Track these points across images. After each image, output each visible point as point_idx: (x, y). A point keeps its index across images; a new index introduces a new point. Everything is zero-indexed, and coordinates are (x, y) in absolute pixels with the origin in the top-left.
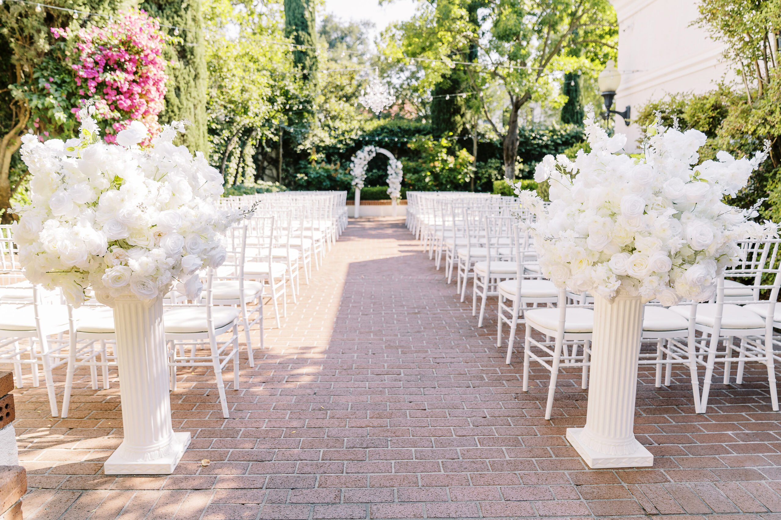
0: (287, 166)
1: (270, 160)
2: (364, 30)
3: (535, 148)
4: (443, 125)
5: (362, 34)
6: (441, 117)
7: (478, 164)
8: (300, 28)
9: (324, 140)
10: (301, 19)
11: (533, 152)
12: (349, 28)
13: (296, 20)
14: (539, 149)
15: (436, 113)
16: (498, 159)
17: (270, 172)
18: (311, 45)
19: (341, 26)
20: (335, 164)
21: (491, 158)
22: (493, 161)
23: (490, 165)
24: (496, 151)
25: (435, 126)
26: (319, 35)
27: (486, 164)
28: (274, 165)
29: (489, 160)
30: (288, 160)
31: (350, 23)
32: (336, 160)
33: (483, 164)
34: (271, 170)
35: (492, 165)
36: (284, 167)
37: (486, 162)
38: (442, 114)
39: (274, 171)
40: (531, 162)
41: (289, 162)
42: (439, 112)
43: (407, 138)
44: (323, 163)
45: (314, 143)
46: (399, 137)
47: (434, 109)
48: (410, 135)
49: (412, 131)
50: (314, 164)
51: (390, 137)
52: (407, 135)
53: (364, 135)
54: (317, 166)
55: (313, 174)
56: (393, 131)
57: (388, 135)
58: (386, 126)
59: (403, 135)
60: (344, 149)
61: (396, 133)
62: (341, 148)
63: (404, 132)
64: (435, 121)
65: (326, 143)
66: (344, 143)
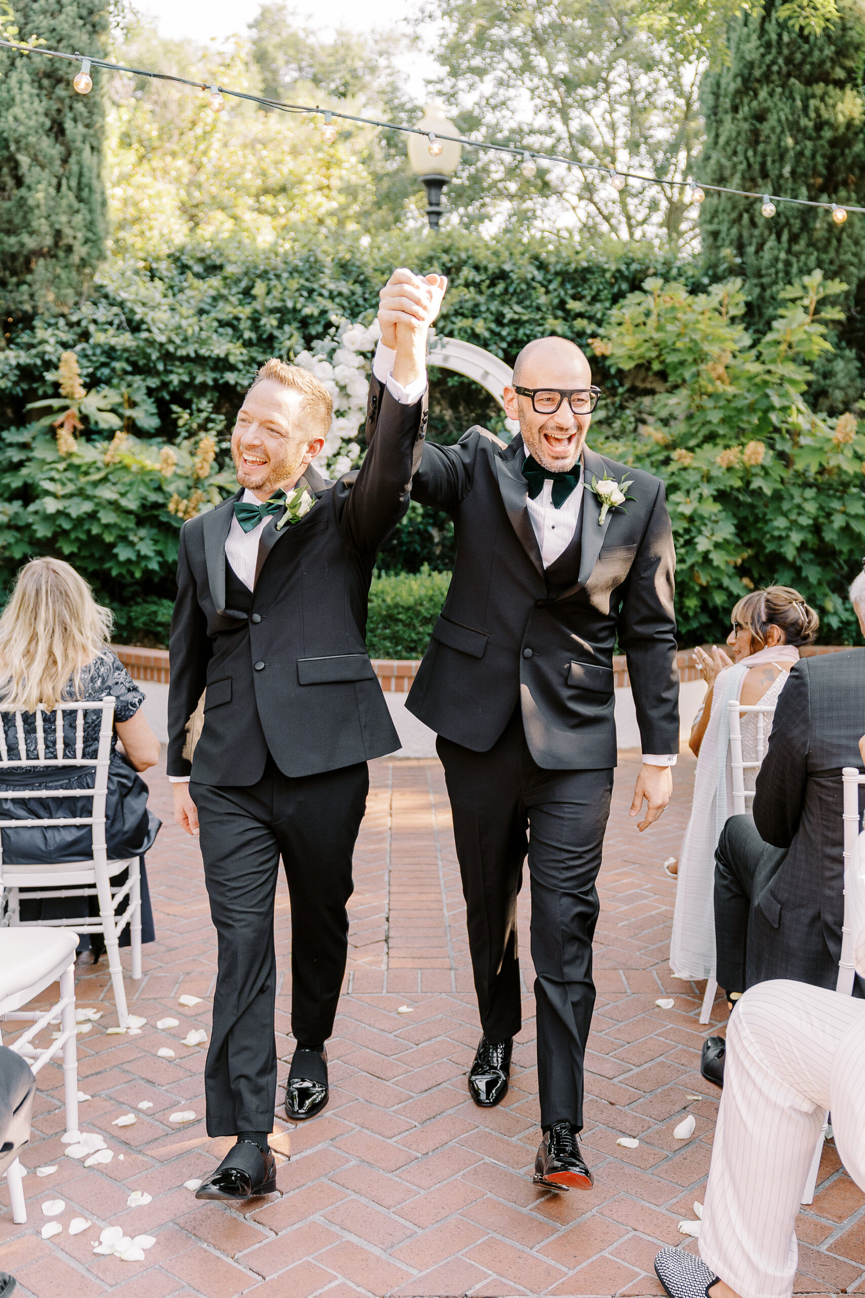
15: (733, 188)
25: (725, 254)
38: (767, 191)
42: (752, 181)
43: (581, 315)
44: (124, 443)
45: (85, 336)
46: (538, 309)
47: (721, 167)
48: (595, 299)
49: (608, 275)
50: (67, 441)
51: (488, 309)
52: (576, 297)
53: (353, 293)
54: (86, 453)
55: (55, 496)
56: (503, 275)
57: (481, 299)
58: (470, 253)
59: (556, 301)
60: (250, 365)
61: (524, 287)
62: (232, 359)
63: (562, 284)
64: (729, 230)
65: (149, 330)
66: (247, 335)
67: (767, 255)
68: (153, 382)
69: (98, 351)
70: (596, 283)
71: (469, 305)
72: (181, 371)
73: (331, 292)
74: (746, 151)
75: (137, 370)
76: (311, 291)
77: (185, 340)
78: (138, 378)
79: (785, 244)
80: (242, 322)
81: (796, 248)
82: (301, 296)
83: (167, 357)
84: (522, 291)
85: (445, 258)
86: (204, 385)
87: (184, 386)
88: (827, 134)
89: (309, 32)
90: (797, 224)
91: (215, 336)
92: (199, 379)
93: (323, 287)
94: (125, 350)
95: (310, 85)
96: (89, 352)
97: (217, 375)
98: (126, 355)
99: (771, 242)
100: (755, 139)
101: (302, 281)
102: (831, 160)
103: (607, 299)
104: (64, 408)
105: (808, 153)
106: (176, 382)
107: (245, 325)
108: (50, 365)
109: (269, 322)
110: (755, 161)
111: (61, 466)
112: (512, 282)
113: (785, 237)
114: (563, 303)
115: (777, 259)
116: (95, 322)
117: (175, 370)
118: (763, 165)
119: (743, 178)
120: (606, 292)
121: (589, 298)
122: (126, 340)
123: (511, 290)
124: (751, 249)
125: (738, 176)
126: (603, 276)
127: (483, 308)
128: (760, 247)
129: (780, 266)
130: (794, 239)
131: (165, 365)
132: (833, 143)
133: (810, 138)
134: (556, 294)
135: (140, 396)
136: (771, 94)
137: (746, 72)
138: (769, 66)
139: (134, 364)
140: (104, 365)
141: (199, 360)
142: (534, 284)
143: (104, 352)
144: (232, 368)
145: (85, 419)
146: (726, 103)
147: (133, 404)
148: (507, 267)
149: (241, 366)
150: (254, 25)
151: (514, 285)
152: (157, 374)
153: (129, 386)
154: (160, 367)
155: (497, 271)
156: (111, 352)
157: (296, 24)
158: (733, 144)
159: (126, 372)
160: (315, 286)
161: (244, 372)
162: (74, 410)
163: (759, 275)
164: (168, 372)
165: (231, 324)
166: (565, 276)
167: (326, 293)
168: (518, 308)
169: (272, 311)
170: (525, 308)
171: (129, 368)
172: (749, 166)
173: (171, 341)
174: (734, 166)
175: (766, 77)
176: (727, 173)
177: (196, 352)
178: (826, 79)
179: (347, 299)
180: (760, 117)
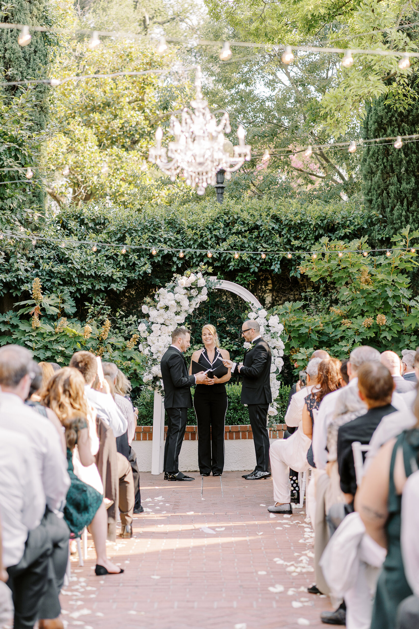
4: (399, 210)
6: (392, 188)
9: (67, 254)
20: (100, 324)
38: (394, 179)
42: (386, 175)
43: (299, 248)
44: (65, 322)
45: (37, 266)
46: (276, 245)
47: (370, 167)
48: (306, 239)
49: (312, 227)
50: (36, 322)
51: (249, 246)
52: (296, 238)
53: (177, 239)
54: (46, 327)
56: (257, 227)
57: (245, 240)
58: (239, 215)
59: (285, 240)
60: (123, 279)
61: (268, 233)
62: (114, 277)
63: (289, 231)
64: (377, 199)
65: (72, 263)
66: (122, 264)
67: (395, 212)
68: (73, 289)
69: (44, 273)
70: (306, 231)
71: (240, 243)
72: (87, 283)
73: (165, 239)
74: (383, 159)
75: (65, 283)
76: (154, 239)
77: (90, 267)
78: (66, 287)
79: (405, 207)
80: (119, 257)
81: (412, 208)
82: (149, 242)
83: (81, 276)
84: (267, 236)
85: (226, 217)
86: (100, 290)
87: (89, 290)
91: (105, 265)
92: (97, 287)
93: (161, 236)
94: (59, 273)
96: (40, 274)
97: (106, 285)
98: (59, 276)
99: (398, 206)
101: (150, 234)
103: (312, 239)
104: (34, 305)
105: (414, 160)
106: (85, 289)
107: (120, 258)
108: (22, 282)
109: (133, 257)
110: (388, 165)
111: (34, 334)
112: (262, 231)
113: (405, 203)
114: (289, 241)
115: (401, 215)
116: (42, 258)
117: (84, 283)
118: (391, 166)
119: (382, 173)
120: (311, 235)
121: (303, 239)
122: (60, 268)
123: (261, 235)
124: (388, 210)
125: (379, 172)
126: (310, 227)
127: (247, 245)
128: (392, 209)
129: (403, 218)
130: (410, 204)
131: (79, 280)
134: (285, 237)
135: (67, 297)
137: (379, 120)
138: (390, 118)
139: (63, 280)
140: (47, 280)
141: (97, 277)
142: (273, 232)
143: (47, 274)
144: (115, 281)
145: (43, 310)
147: (63, 301)
148: (259, 223)
149: (119, 280)
151: (263, 233)
152: (75, 284)
153: (62, 292)
154: (77, 281)
155: (253, 225)
156: (51, 274)
158: (376, 155)
159: (59, 284)
160: (157, 236)
161: (120, 283)
162: (38, 307)
164: (80, 284)
165: (113, 258)
166: (290, 227)
167: (162, 240)
168: (264, 245)
169: (134, 251)
170: (269, 244)
171: (61, 283)
172: (385, 167)
173: (82, 268)
174: (378, 166)
175: (390, 123)
176: (374, 170)
177: (95, 273)
179: (174, 242)
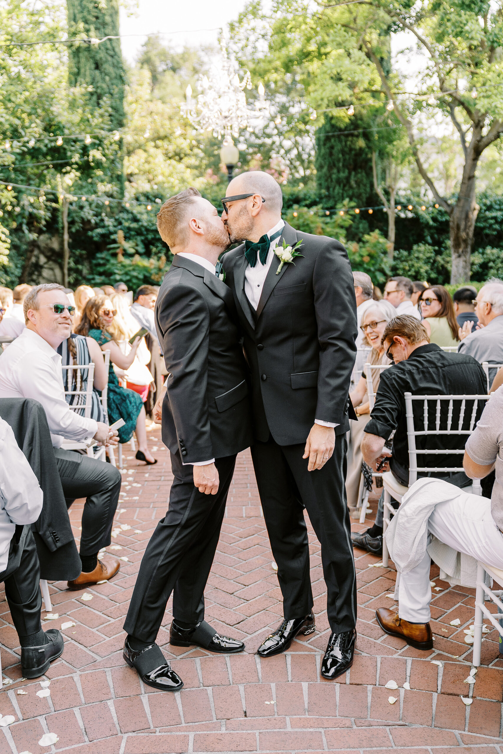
0: (76, 262)
1: (49, 254)
2: (205, 59)
3: (491, 225)
4: (338, 190)
5: (202, 64)
6: (334, 176)
7: (396, 253)
8: (92, 27)
9: (139, 216)
10: (95, 12)
11: (487, 231)
12: (184, 54)
13: (85, 13)
14: (497, 226)
15: (325, 170)
16: (429, 244)
17: (51, 272)
18: (112, 56)
19: (172, 52)
20: (159, 259)
21: (417, 242)
22: (422, 247)
23: (416, 255)
24: (426, 232)
25: (323, 191)
26: (139, 65)
27: (410, 254)
28: (55, 261)
29: (415, 247)
30: (78, 252)
31: (185, 47)
32: (159, 252)
33: (405, 253)
34: (52, 269)
35: (421, 255)
36: (72, 265)
37: (409, 249)
38: (335, 171)
39: (58, 271)
40: (484, 248)
41: (81, 255)
42: (330, 168)
44: (137, 257)
45: (121, 223)
47: (321, 163)
50: (121, 258)
54: (127, 261)
55: (119, 274)
64: (324, 183)
65: (141, 222)
67: (336, 191)
68: (143, 238)
69: (125, 228)
74: (328, 158)
78: (138, 237)
79: (342, 188)
83: (147, 230)
87: (153, 239)
88: (353, 152)
89: (170, 48)
90: (345, 181)
94: (134, 228)
95: (171, 72)
96: (122, 228)
98: (134, 230)
99: (337, 187)
100: (331, 154)
102: (355, 161)
104: (119, 247)
105: (347, 159)
106: (150, 238)
108: (111, 233)
110: (331, 161)
111: (120, 265)
113: (342, 185)
116: (123, 219)
117: (149, 234)
118: (334, 162)
119: (328, 167)
122: (134, 225)
124: (331, 189)
125: (326, 166)
128: (334, 189)
130: (344, 186)
132: (356, 155)
133: (347, 154)
135: (139, 243)
136: (335, 141)
137: (327, 134)
139: (137, 233)
140: (127, 232)
143: (127, 228)
145: (125, 250)
146: (322, 143)
147: (137, 245)
150: (146, 45)
152: (144, 235)
153: (136, 239)
154: (145, 233)
156: (129, 229)
157: (164, 44)
158: (325, 156)
159: (135, 235)
162: (121, 248)
163: (334, 197)
164: (147, 234)
172: (329, 163)
173: (148, 225)
174: (325, 163)
175: (333, 136)
176: (323, 165)
178: (352, 135)
180: (332, 147)
